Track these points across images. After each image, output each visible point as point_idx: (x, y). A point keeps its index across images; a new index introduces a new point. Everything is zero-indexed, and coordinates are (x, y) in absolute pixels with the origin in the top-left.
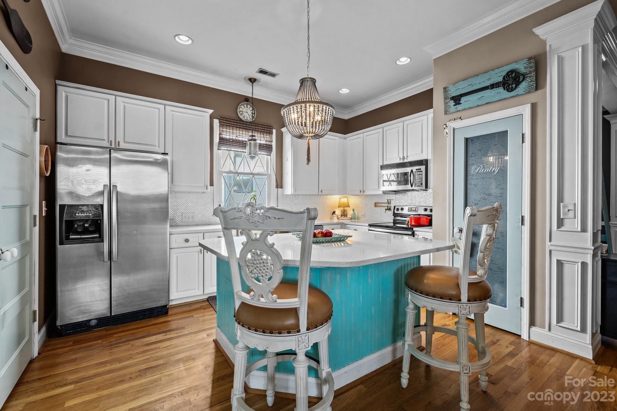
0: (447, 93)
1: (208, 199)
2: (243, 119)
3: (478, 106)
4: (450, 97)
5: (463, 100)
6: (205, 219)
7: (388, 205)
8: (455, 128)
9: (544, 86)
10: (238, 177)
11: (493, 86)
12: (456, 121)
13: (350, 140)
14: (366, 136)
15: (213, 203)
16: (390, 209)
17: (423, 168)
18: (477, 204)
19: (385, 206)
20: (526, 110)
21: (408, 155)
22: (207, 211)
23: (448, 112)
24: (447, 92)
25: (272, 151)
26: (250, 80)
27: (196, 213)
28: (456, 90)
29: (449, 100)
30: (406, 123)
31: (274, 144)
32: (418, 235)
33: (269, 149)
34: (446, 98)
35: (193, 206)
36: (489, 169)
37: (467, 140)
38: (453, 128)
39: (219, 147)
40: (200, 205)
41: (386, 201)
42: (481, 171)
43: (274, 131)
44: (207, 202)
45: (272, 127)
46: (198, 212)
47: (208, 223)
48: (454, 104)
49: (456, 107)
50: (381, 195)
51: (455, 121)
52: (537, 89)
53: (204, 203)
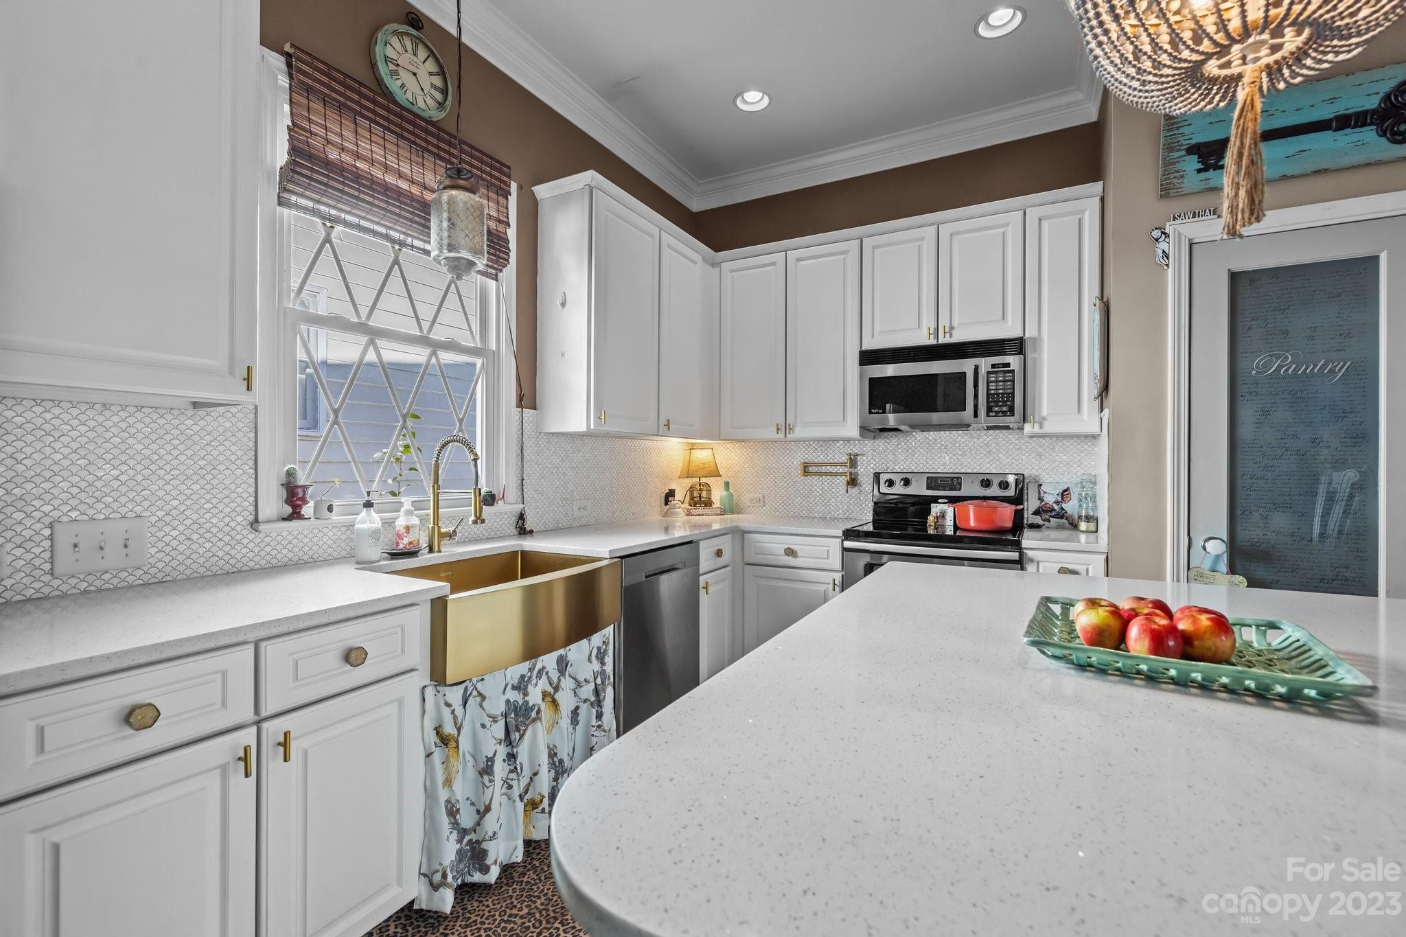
0: (1176, 132)
1: (227, 444)
3: (1285, 177)
4: (1186, 143)
6: (208, 545)
7: (851, 470)
8: (1195, 241)
10: (371, 348)
11: (1345, 121)
12: (1201, 218)
13: (731, 271)
14: (798, 260)
15: (251, 463)
16: (853, 482)
17: (1017, 361)
18: (1273, 466)
19: (841, 474)
21: (955, 324)
22: (221, 506)
23: (1175, 191)
24: (1178, 128)
25: (507, 260)
27: (153, 519)
28: (1211, 123)
29: (1183, 153)
30: (945, 230)
31: (512, 236)
32: (1038, 562)
33: (499, 250)
34: (1170, 148)
35: (132, 483)
36: (1315, 366)
37: (1234, 277)
38: (1190, 240)
39: (285, 190)
40: (175, 472)
41: (845, 459)
42: (1287, 370)
43: (513, 187)
44: (221, 458)
45: (509, 168)
46: (160, 514)
47: (227, 567)
48: (1200, 166)
49: (1203, 175)
50: (854, 440)
51: (1197, 219)
53: (202, 463)
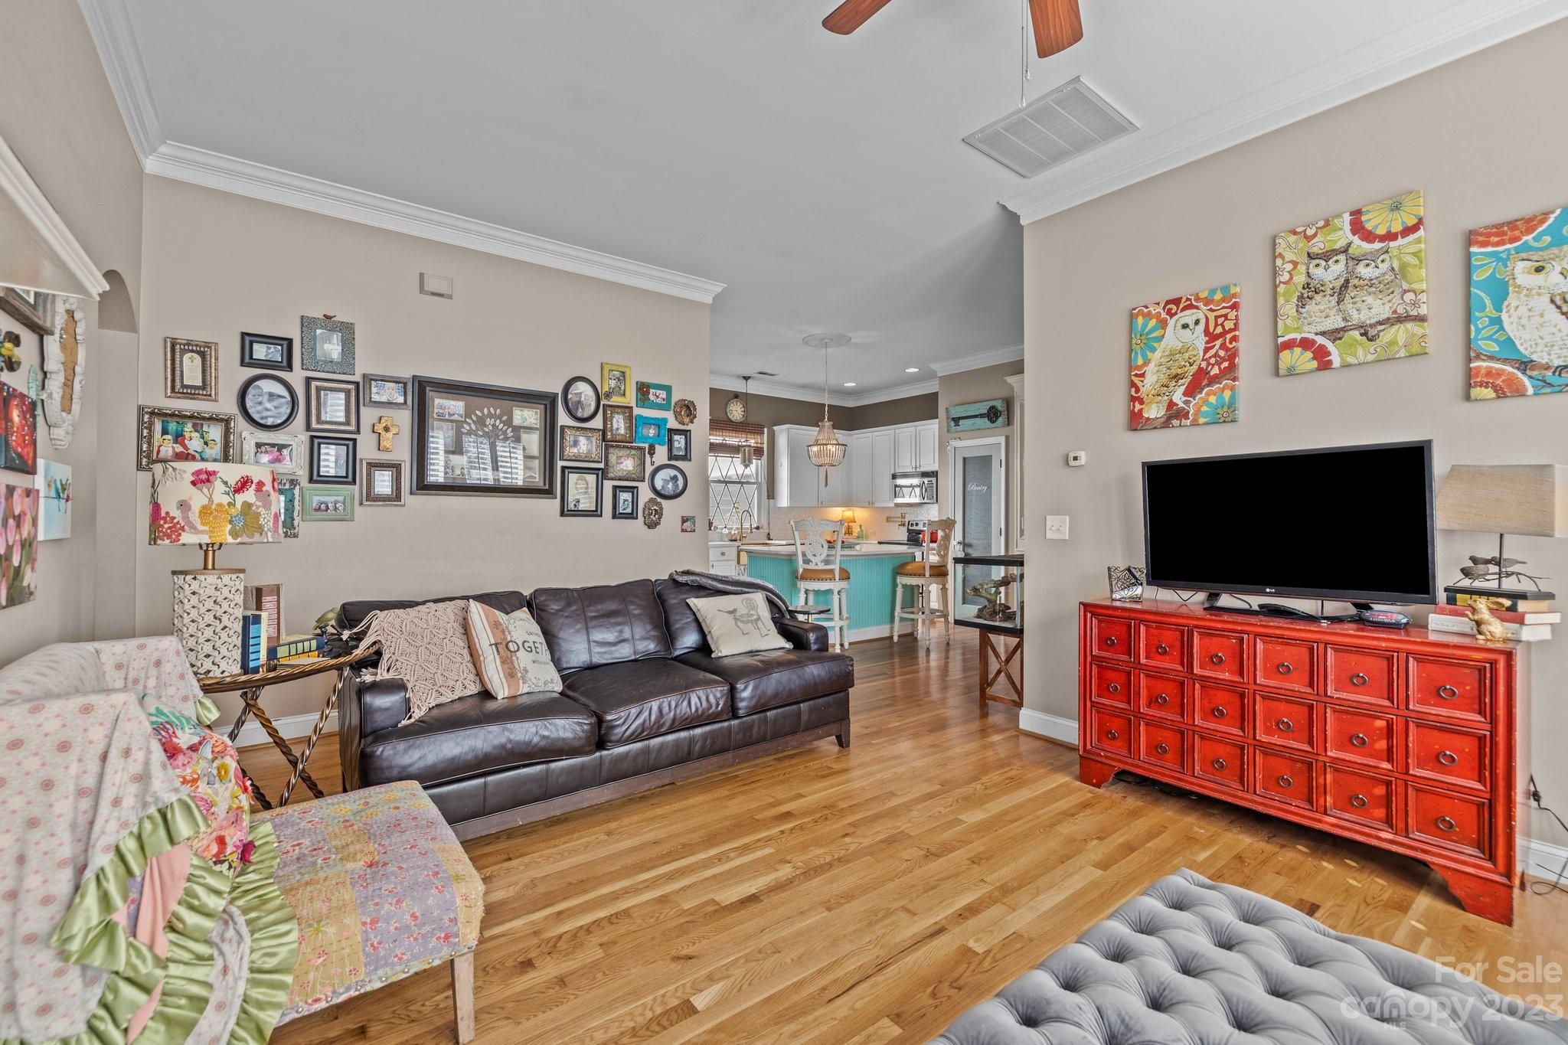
0: (949, 410)
2: (733, 419)
3: (971, 430)
4: (951, 415)
5: (961, 422)
7: (902, 520)
8: (956, 447)
9: (1013, 424)
11: (981, 416)
12: (956, 440)
13: (856, 439)
14: (876, 436)
16: (904, 525)
17: (934, 480)
19: (898, 521)
20: (1002, 440)
21: (921, 464)
23: (950, 431)
24: (949, 408)
25: (763, 454)
26: (744, 378)
28: (955, 412)
29: (951, 420)
30: (918, 429)
31: (765, 446)
33: (761, 452)
34: (948, 415)
37: (965, 458)
38: (954, 446)
41: (899, 516)
43: (766, 430)
45: (764, 426)
48: (955, 424)
49: (956, 427)
50: (893, 508)
52: (1009, 424)
